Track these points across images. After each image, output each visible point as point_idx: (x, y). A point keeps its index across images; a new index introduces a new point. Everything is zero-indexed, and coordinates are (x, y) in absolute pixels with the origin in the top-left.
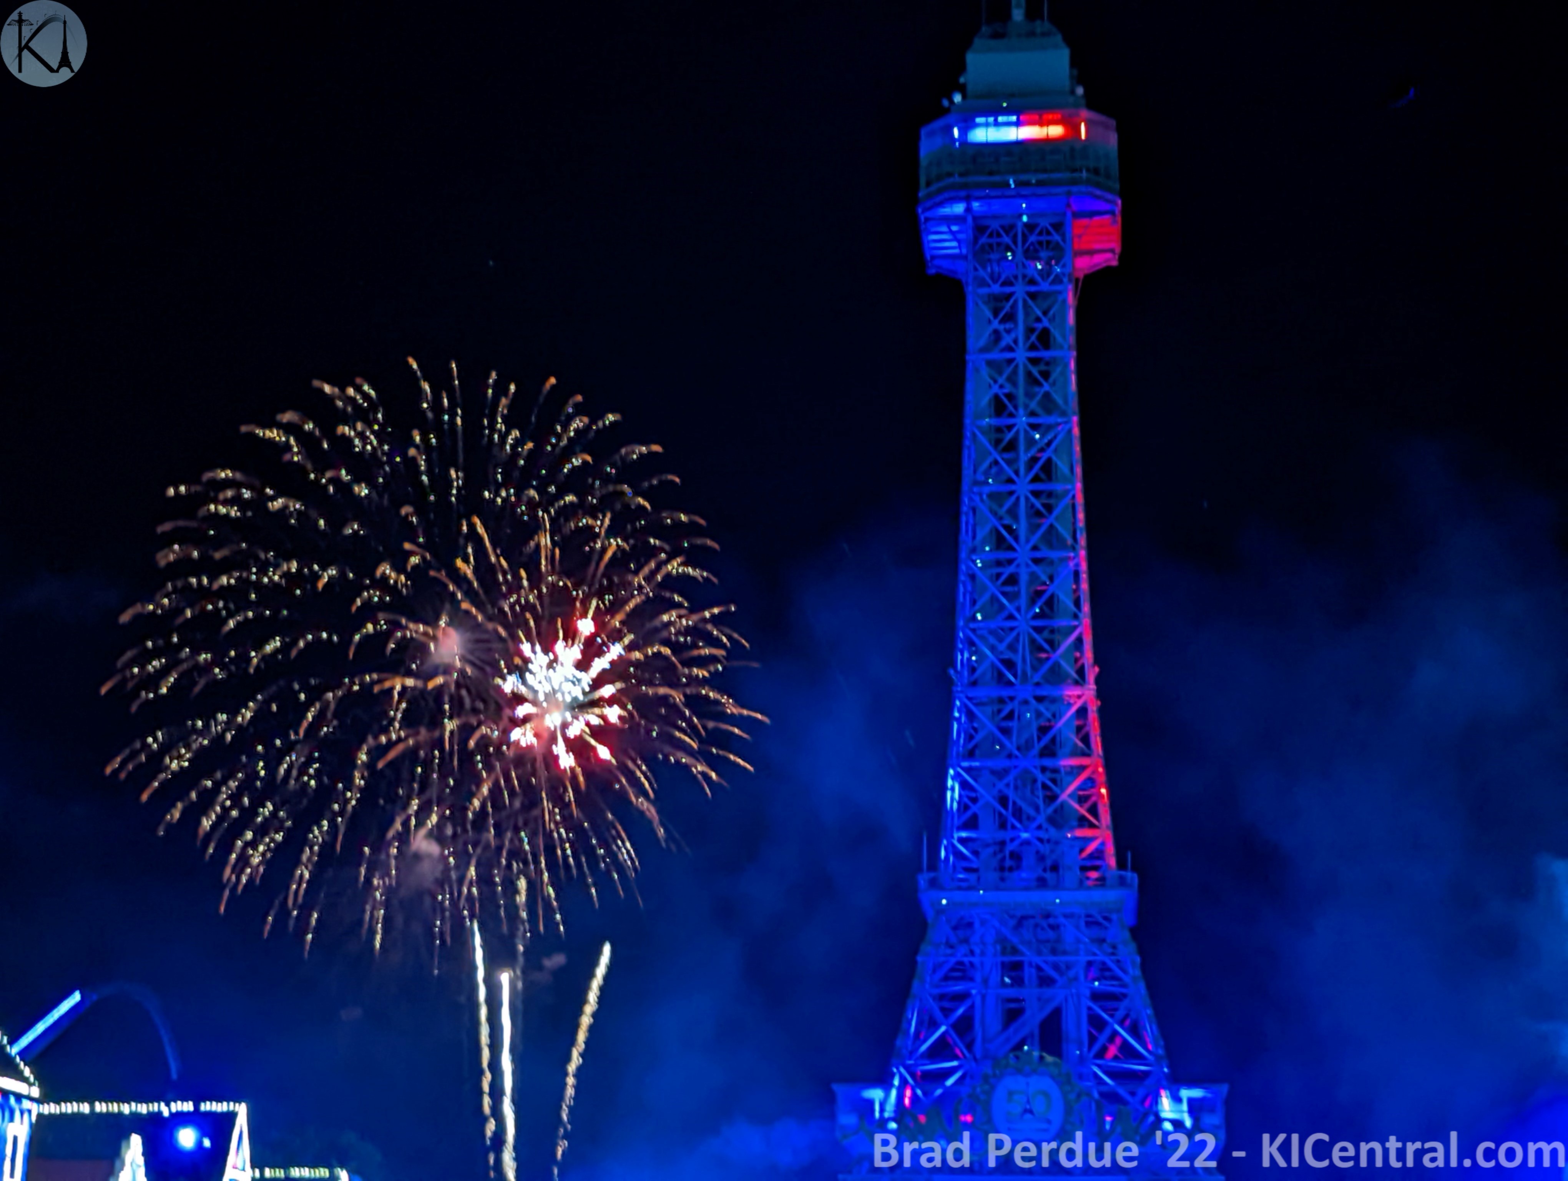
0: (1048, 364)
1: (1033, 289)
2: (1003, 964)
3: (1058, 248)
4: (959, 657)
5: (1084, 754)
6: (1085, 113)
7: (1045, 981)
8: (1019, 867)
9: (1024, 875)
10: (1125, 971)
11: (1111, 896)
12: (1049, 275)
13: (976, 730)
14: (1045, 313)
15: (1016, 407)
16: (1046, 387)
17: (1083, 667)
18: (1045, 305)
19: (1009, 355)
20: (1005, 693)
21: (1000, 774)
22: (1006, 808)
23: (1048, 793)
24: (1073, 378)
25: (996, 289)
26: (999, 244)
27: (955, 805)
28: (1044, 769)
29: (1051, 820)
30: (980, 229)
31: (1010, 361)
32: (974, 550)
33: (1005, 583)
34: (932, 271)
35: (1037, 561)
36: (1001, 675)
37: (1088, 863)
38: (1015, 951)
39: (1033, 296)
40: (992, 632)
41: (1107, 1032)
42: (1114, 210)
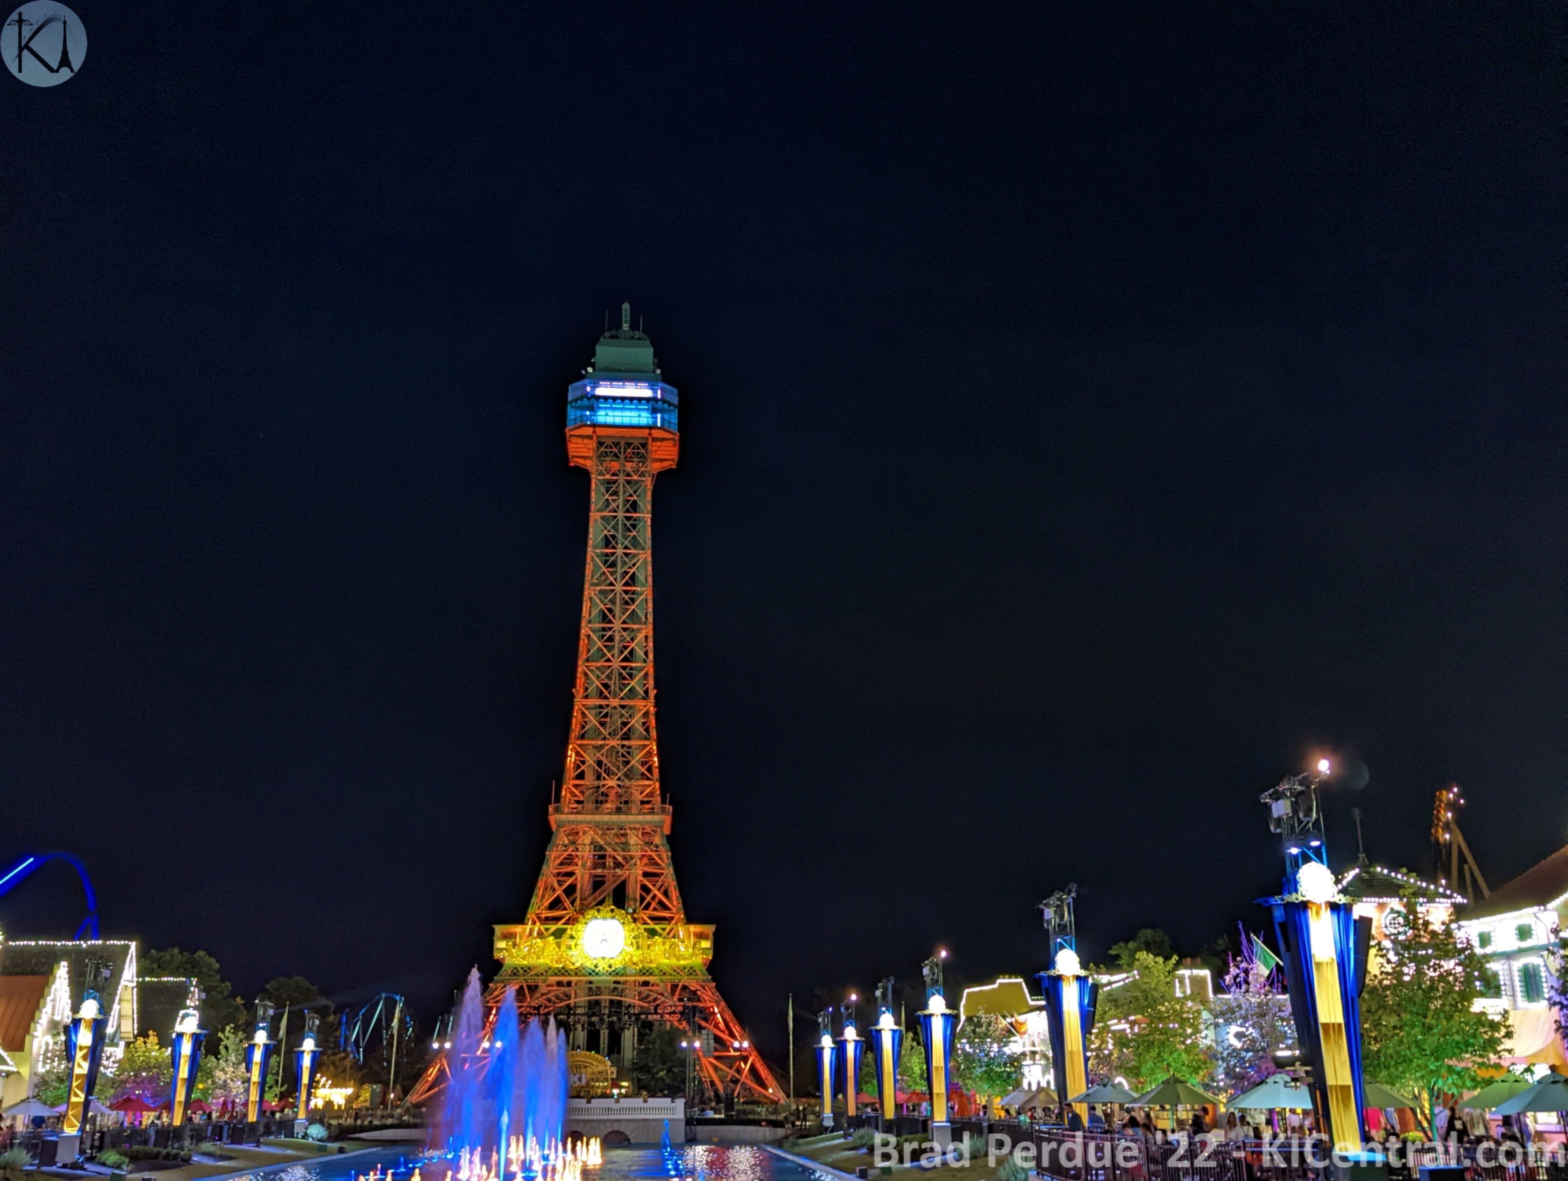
0: (635, 520)
1: (629, 478)
2: (594, 855)
3: (643, 456)
4: (578, 681)
5: (646, 739)
6: (661, 384)
7: (618, 865)
8: (606, 801)
9: (608, 806)
10: (663, 861)
11: (657, 818)
12: (638, 471)
13: (586, 722)
14: (635, 492)
15: (616, 543)
16: (634, 533)
17: (647, 689)
18: (635, 488)
19: (614, 514)
20: (603, 702)
21: (599, 748)
22: (601, 768)
23: (625, 759)
24: (649, 529)
25: (608, 477)
26: (611, 452)
27: (572, 765)
28: (623, 746)
29: (626, 775)
30: (601, 444)
31: (615, 517)
32: (590, 622)
33: (606, 641)
34: (572, 464)
35: (625, 630)
36: (601, 693)
37: (646, 799)
38: (601, 848)
39: (629, 482)
40: (597, 668)
41: (651, 895)
42: (674, 439)
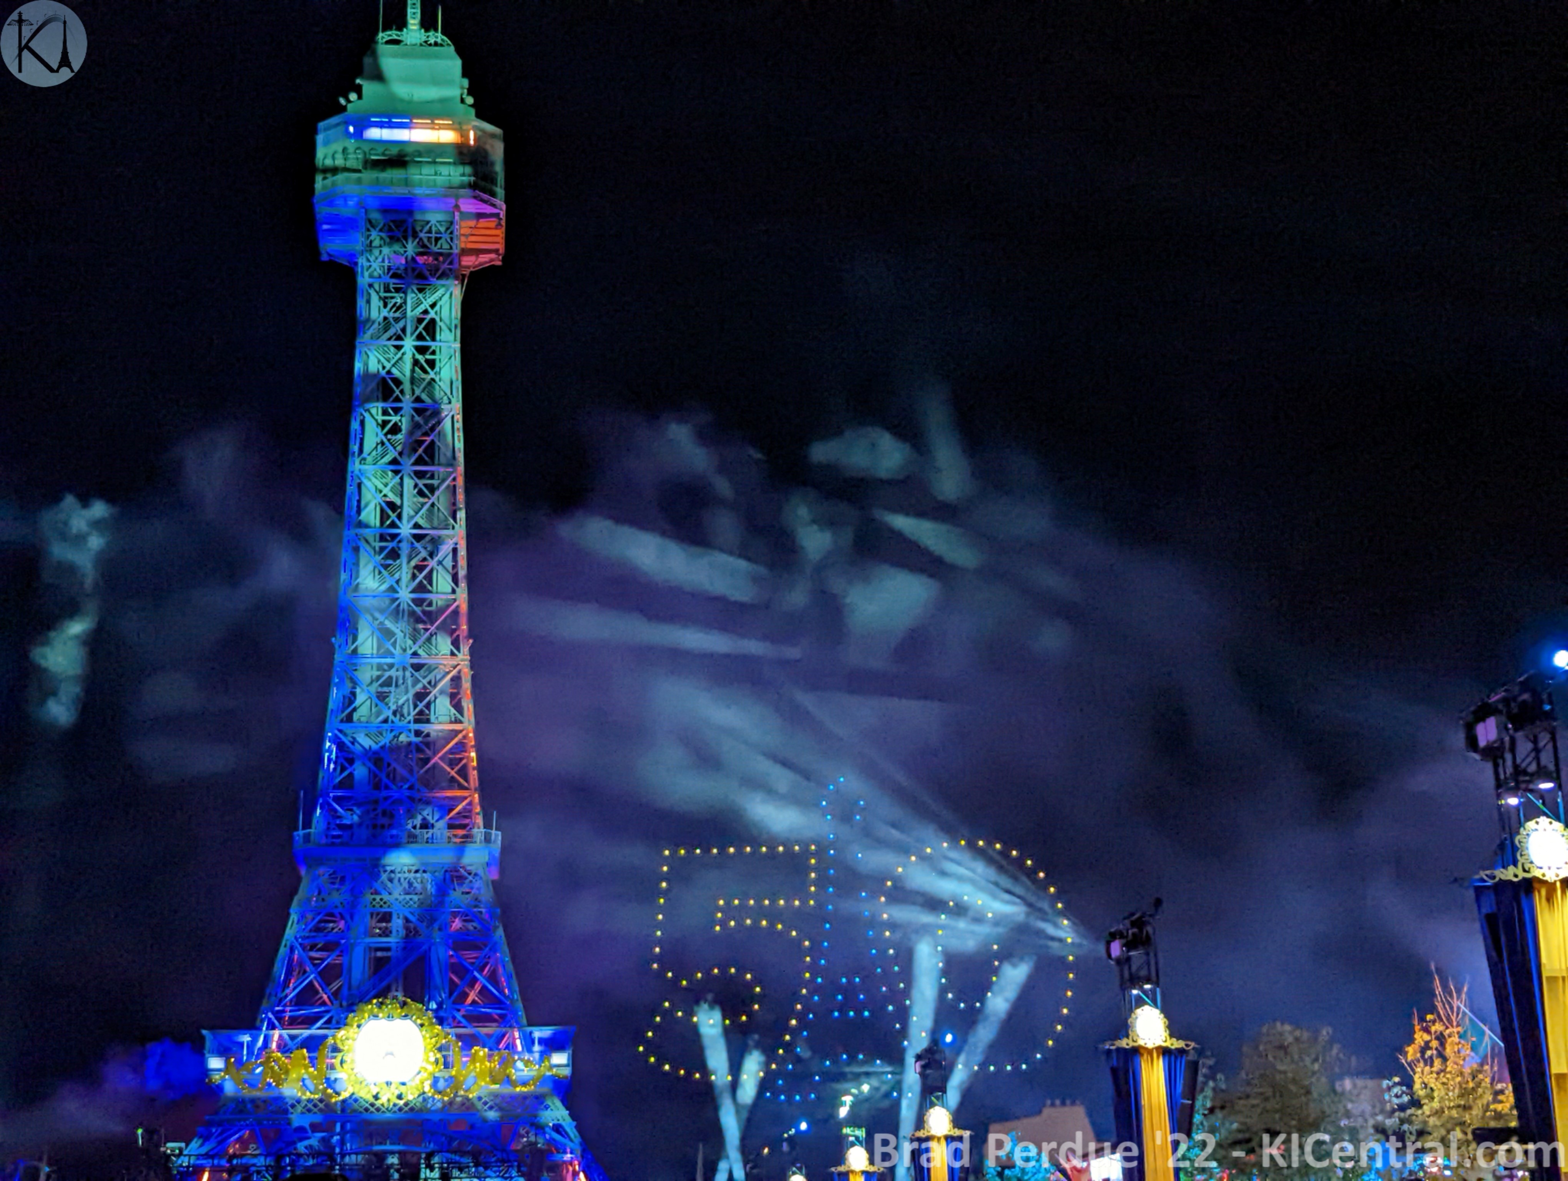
0: (434, 353)
1: (422, 282)
6: (473, 122)
7: (412, 930)
8: (390, 825)
9: (394, 832)
12: (437, 270)
13: (354, 695)
14: (433, 306)
15: (402, 392)
16: (432, 374)
17: (458, 638)
18: (432, 298)
19: (398, 343)
21: (376, 737)
22: (380, 770)
23: (422, 756)
25: (387, 280)
27: (332, 766)
28: (418, 734)
29: (423, 781)
31: (398, 348)
32: (358, 525)
33: (387, 557)
34: (325, 257)
35: (418, 538)
37: (457, 823)
38: (384, 902)
39: (421, 289)
41: (467, 979)
42: (498, 214)
